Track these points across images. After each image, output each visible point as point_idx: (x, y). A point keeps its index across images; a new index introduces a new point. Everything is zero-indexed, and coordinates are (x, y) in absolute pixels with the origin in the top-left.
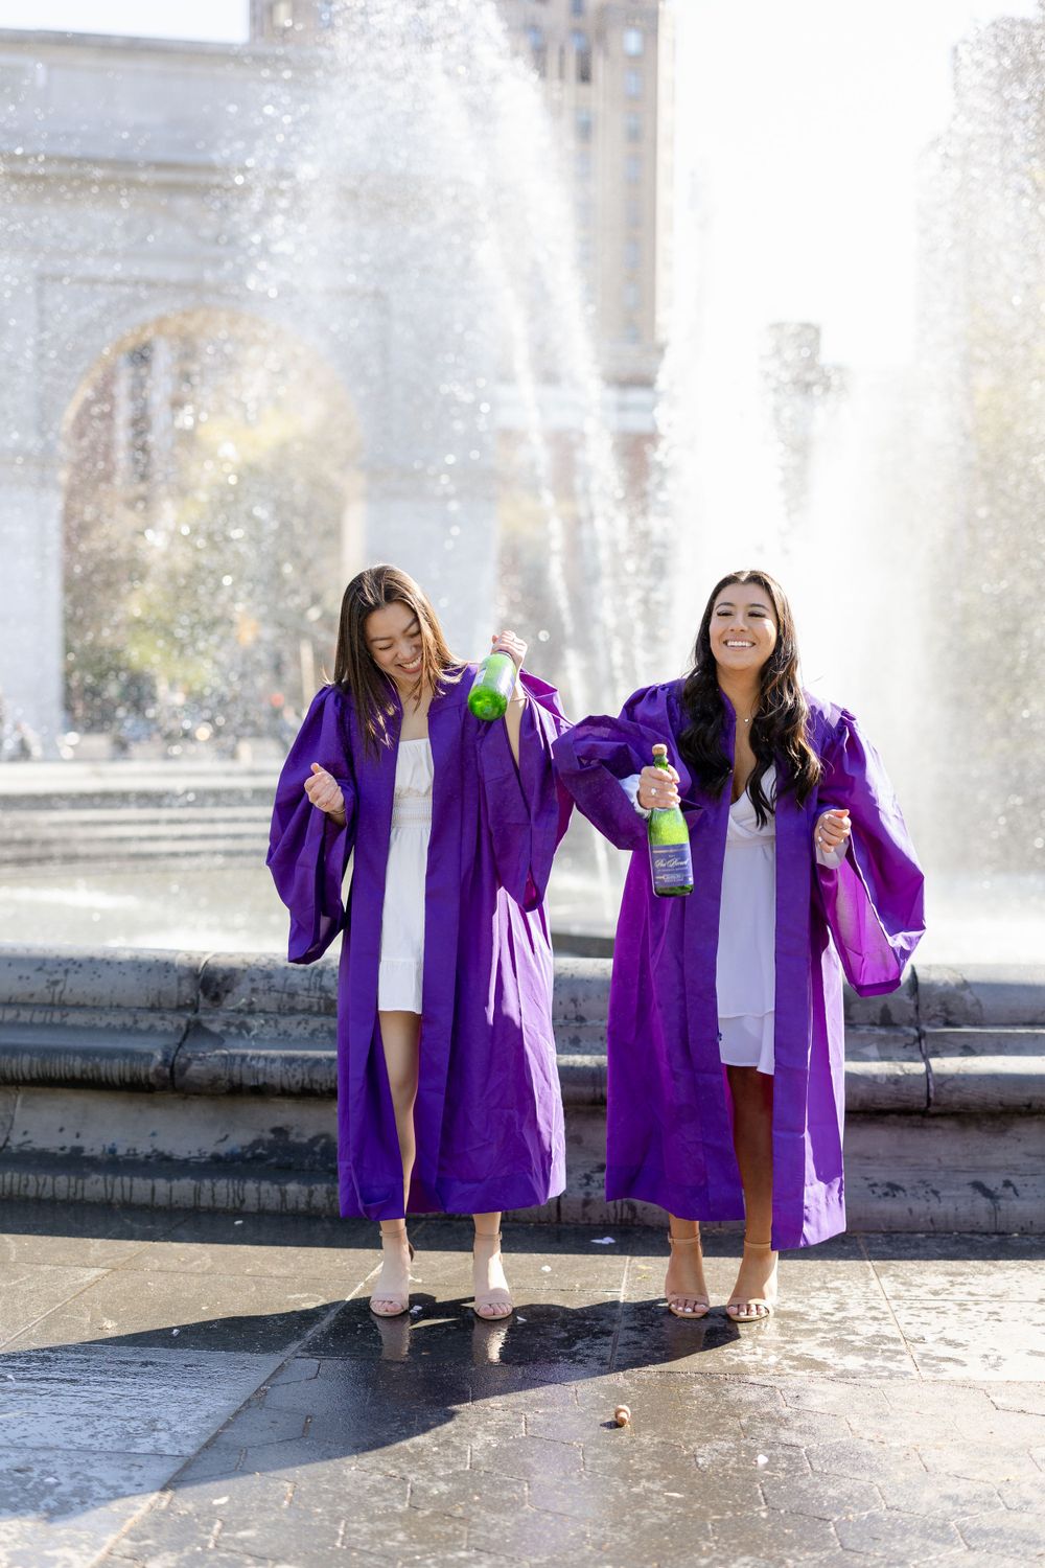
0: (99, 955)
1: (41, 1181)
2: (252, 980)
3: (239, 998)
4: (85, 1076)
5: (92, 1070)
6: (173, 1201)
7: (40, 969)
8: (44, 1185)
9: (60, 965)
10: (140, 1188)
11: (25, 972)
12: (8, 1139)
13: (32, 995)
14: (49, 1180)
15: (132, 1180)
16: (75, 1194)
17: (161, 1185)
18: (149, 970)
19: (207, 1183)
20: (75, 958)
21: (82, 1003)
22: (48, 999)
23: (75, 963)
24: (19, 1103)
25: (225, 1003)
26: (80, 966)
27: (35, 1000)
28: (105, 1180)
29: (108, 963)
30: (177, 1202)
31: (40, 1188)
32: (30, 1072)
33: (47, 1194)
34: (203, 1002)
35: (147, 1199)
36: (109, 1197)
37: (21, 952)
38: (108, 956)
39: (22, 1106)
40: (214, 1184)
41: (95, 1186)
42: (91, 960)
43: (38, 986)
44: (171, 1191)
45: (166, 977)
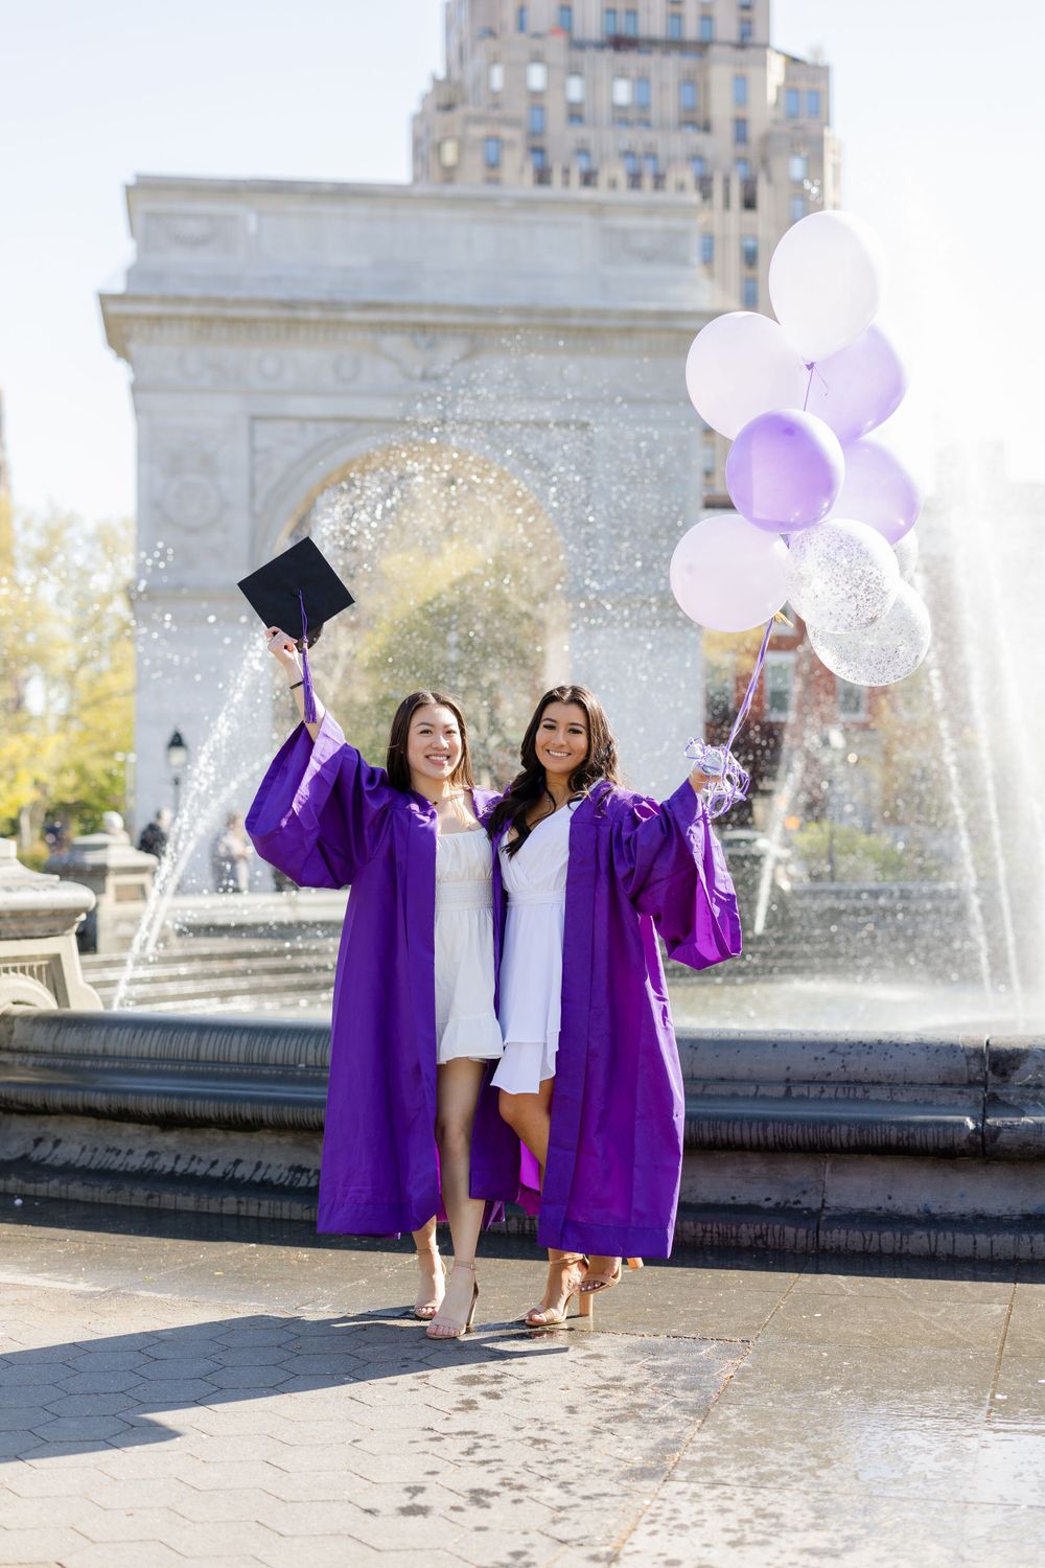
0: (885, 1038)
1: (867, 1237)
2: (1036, 1058)
3: (1026, 1073)
4: (901, 1143)
5: (908, 1138)
6: (994, 1254)
7: (832, 1051)
8: (871, 1240)
9: (851, 1047)
10: (963, 1242)
11: (820, 1054)
12: (824, 1201)
13: (829, 1074)
14: (875, 1236)
15: (954, 1236)
16: (901, 1248)
17: (983, 1240)
18: (937, 1051)
19: (1026, 1237)
20: (864, 1041)
21: (876, 1080)
22: (844, 1077)
23: (865, 1045)
24: (828, 1169)
25: (1012, 1079)
26: (871, 1047)
27: (831, 1078)
28: (929, 1236)
29: (897, 1045)
30: (997, 1255)
31: (867, 1243)
32: (848, 1141)
33: (874, 1248)
34: (993, 1079)
35: (969, 1252)
36: (933, 1250)
37: (809, 1037)
38: (894, 1039)
39: (832, 1172)
40: (1032, 1239)
41: (919, 1241)
42: (880, 1042)
43: (833, 1066)
44: (992, 1245)
45: (954, 1056)
